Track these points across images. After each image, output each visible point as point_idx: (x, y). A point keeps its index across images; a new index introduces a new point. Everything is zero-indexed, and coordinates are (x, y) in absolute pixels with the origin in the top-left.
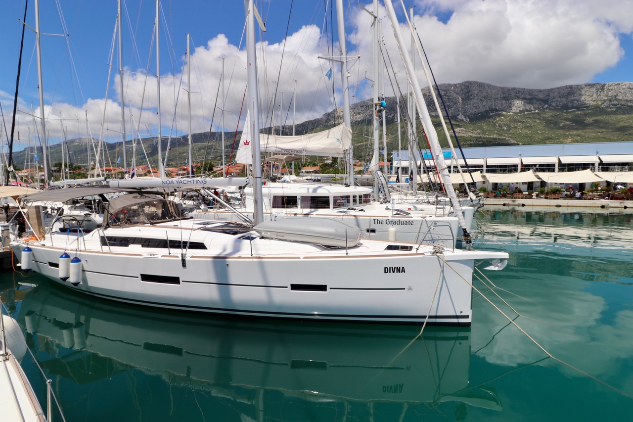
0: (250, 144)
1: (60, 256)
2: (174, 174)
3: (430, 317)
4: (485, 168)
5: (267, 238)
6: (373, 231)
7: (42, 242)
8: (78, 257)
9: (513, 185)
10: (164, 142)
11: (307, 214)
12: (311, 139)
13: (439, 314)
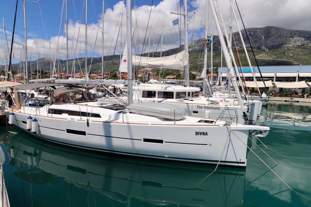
0: (127, 61)
1: (27, 118)
2: (95, 78)
3: (221, 162)
4: (275, 79)
5: (133, 113)
6: (197, 112)
7: (20, 111)
8: (36, 119)
9: (292, 89)
10: (89, 60)
11: (161, 101)
12: (166, 59)
13: (227, 160)
